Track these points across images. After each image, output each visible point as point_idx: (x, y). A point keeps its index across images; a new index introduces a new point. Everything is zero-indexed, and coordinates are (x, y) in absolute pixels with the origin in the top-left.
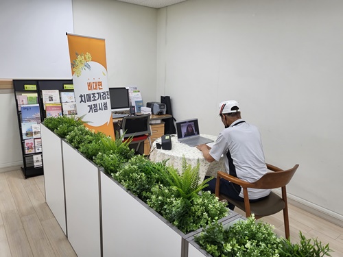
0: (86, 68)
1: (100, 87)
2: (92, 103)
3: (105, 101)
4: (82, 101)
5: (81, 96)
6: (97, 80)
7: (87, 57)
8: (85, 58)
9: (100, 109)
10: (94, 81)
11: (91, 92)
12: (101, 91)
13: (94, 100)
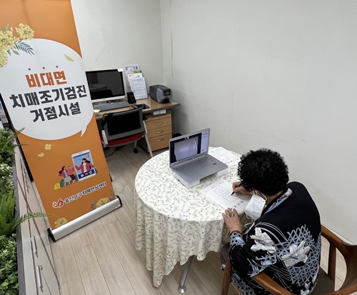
0: (20, 51)
1: (61, 80)
2: (42, 106)
3: (74, 101)
4: (16, 104)
5: (13, 97)
6: (52, 70)
7: (20, 31)
8: (16, 35)
9: (62, 113)
10: (44, 71)
11: (36, 90)
12: (63, 86)
13: (47, 101)
